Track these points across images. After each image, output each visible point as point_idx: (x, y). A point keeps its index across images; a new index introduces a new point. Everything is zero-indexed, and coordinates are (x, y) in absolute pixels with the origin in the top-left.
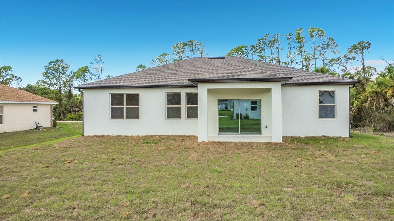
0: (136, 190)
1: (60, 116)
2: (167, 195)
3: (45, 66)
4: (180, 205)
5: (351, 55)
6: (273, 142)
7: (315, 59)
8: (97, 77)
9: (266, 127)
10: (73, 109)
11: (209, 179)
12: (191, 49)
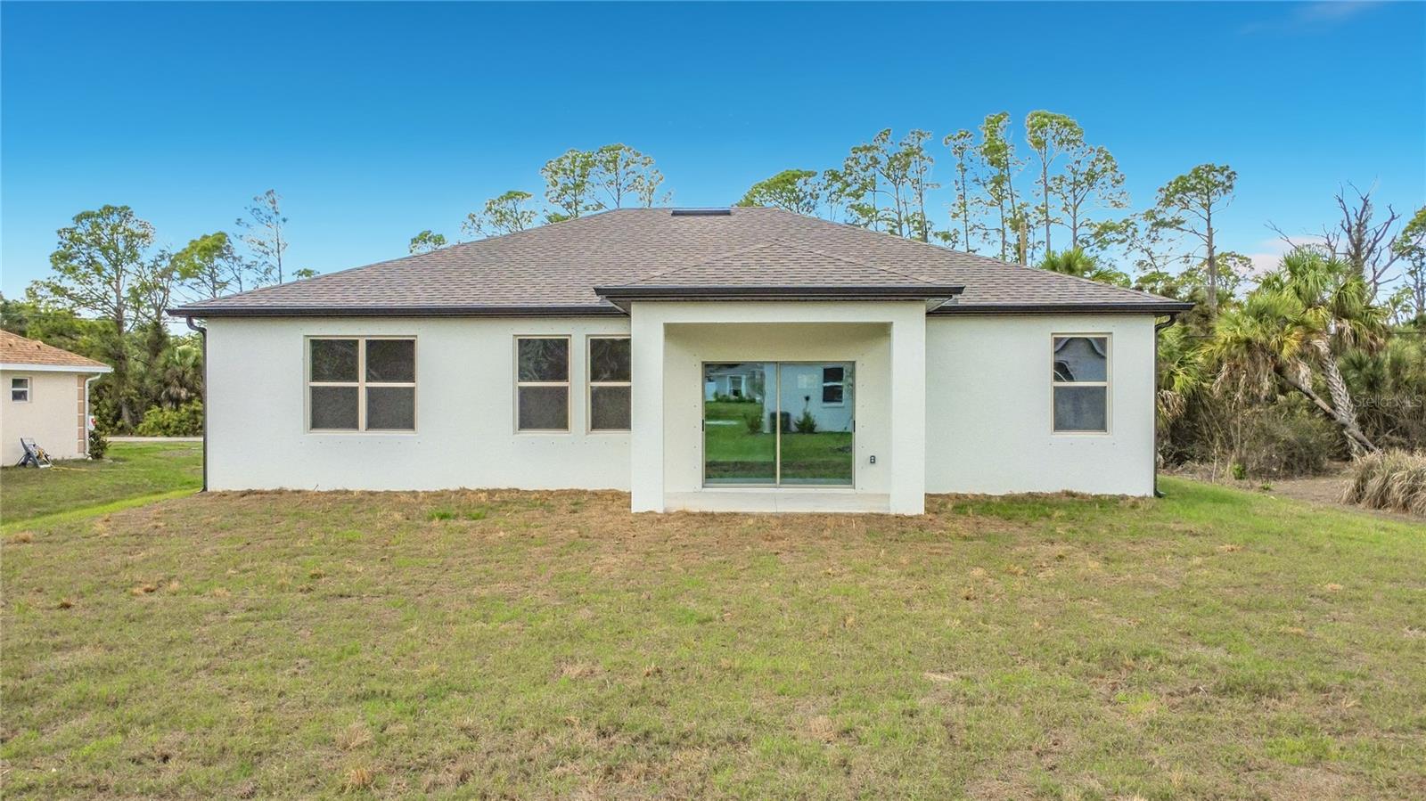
0: (398, 688)
1: (118, 417)
2: (514, 704)
3: (61, 228)
4: (557, 738)
5: (1171, 213)
6: (893, 512)
7: (1048, 222)
8: (261, 275)
9: (873, 460)
10: (167, 393)
11: (667, 644)
12: (611, 176)
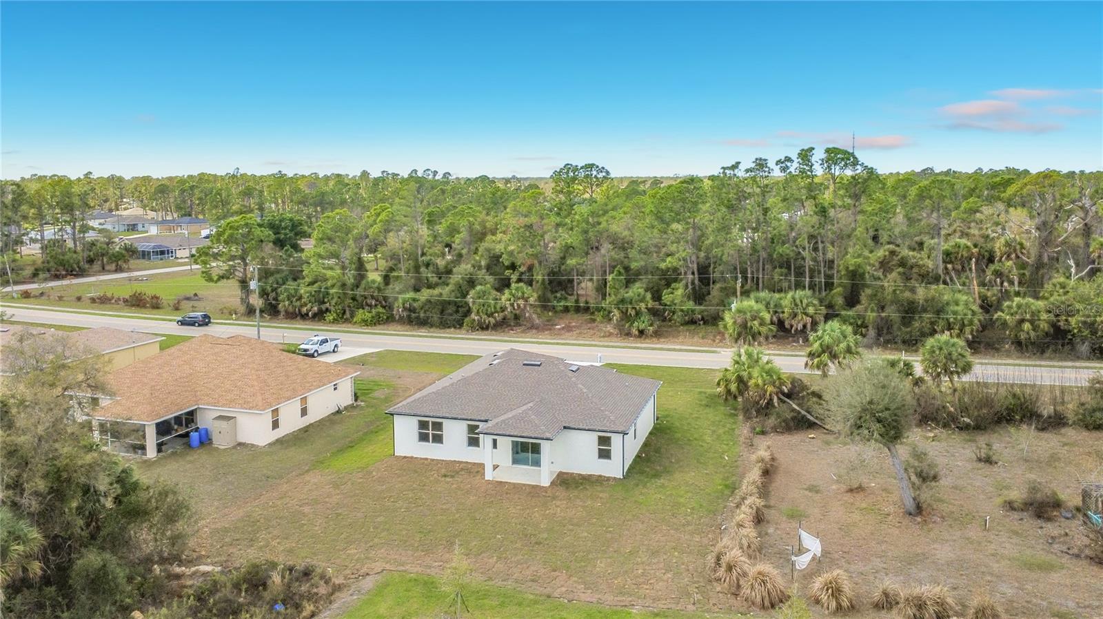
6: (541, 485)
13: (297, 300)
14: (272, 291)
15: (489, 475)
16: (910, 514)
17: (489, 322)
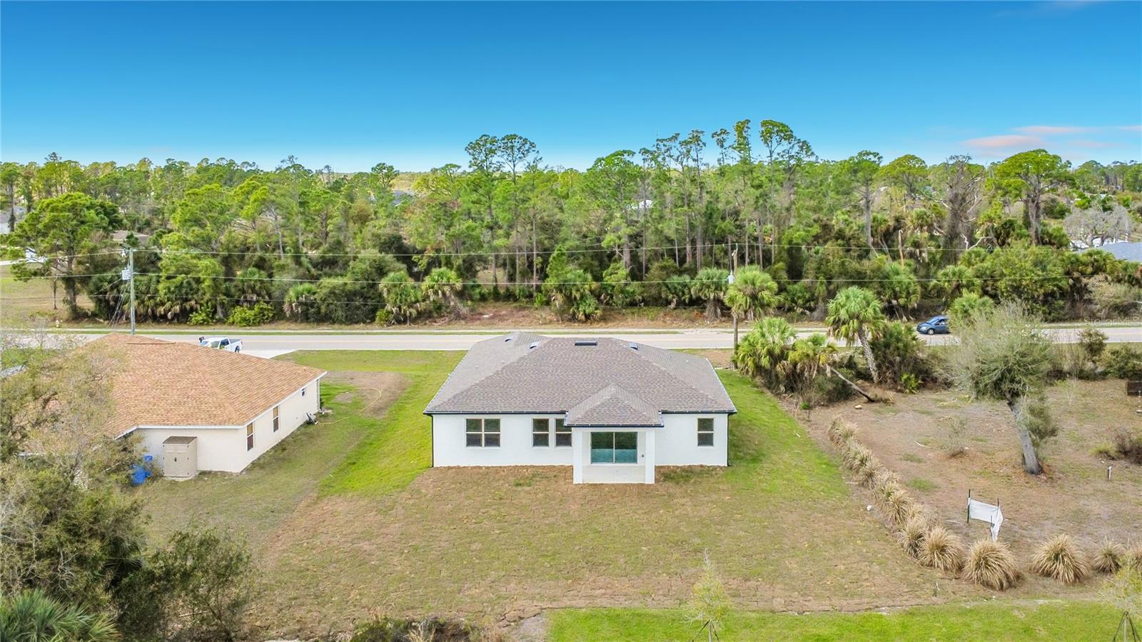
6: (646, 483)
10: (245, 297)
13: (150, 298)
14: (112, 289)
15: (578, 478)
16: (1032, 472)
17: (411, 313)
